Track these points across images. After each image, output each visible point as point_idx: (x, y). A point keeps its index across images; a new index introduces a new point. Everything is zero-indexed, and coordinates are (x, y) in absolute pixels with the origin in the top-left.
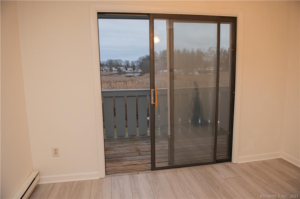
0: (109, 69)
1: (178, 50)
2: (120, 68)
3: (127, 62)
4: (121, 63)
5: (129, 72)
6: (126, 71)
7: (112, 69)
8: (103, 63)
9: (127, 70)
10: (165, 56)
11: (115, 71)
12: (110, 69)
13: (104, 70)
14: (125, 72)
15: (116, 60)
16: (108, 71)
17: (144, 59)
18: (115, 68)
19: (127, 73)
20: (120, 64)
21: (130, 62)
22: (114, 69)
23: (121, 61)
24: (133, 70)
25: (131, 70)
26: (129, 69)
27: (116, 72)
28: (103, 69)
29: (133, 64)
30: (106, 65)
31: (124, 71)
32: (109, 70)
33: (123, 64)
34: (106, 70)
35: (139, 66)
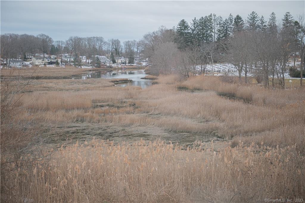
0: (72, 60)
1: (238, 16)
2: (98, 59)
3: (116, 43)
4: (100, 47)
5: (120, 66)
6: (113, 65)
7: (81, 61)
8: (59, 46)
9: (114, 62)
10: (207, 31)
11: (86, 64)
12: (75, 59)
13: (62, 62)
14: (111, 67)
15: (89, 39)
16: (71, 65)
17: (156, 37)
18: (87, 58)
19: (115, 69)
20: (98, 48)
21: (122, 44)
22: (84, 59)
23: (102, 41)
24: (129, 63)
25: (125, 63)
26: (120, 61)
27: (90, 68)
28: (59, 61)
29: (130, 49)
30: (66, 50)
31: (108, 65)
32: (72, 62)
33: (105, 48)
34: (66, 62)
35: (142, 52)
